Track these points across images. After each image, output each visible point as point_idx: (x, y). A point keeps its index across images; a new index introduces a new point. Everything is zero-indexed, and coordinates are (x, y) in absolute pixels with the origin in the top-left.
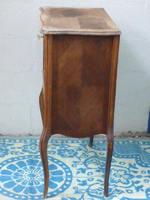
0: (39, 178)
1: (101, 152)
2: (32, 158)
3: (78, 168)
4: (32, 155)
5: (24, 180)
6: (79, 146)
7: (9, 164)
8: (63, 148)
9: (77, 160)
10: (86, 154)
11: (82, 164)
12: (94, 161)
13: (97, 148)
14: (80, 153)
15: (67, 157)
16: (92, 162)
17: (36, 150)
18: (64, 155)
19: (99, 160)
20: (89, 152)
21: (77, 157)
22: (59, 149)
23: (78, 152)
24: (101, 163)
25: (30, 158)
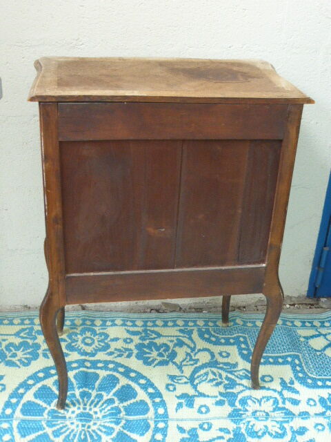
0: (100, 425)
1: (222, 350)
2: (85, 369)
3: (178, 395)
4: (85, 360)
5: (68, 429)
6: (178, 334)
7: (39, 385)
8: (148, 341)
9: (176, 372)
10: (192, 354)
11: (186, 383)
12: (211, 376)
13: (213, 339)
14: (181, 353)
15: (157, 365)
16: (206, 379)
17: (94, 346)
18: (149, 358)
19: (220, 371)
20: (199, 350)
21: (174, 363)
22: (140, 344)
23: (177, 349)
24: (224, 380)
25: (82, 369)
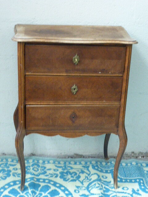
1: (103, 175)
3: (81, 194)
4: (34, 178)
6: (82, 168)
7: (11, 188)
8: (66, 171)
10: (89, 177)
11: (84, 189)
12: (97, 185)
13: (100, 170)
14: (83, 176)
15: (70, 181)
16: (95, 187)
17: (38, 172)
18: (67, 178)
19: (102, 184)
20: (92, 175)
21: (80, 181)
22: (62, 172)
23: (81, 175)
24: (104, 188)
25: (32, 181)
